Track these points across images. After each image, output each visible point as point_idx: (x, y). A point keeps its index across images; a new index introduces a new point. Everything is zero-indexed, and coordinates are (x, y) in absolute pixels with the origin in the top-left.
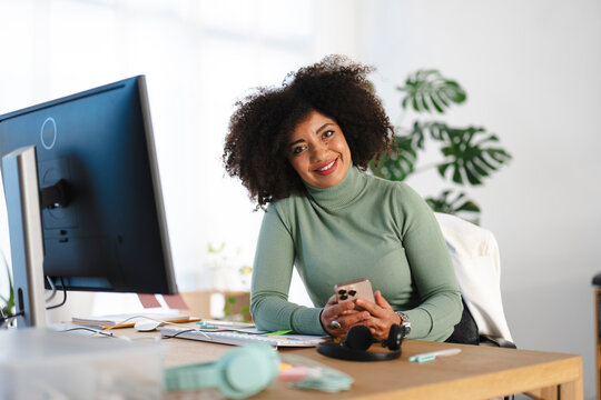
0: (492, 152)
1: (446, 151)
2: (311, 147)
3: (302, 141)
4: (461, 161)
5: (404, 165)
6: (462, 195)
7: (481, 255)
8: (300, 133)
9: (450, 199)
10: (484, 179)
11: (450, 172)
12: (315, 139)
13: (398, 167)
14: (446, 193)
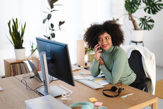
0: (159, 5)
1: (147, 4)
2: (103, 40)
3: (101, 38)
4: (150, 7)
5: (135, 8)
6: (150, 17)
7: (150, 59)
8: (101, 36)
9: (146, 18)
10: (157, 13)
11: (147, 10)
12: (104, 39)
13: (133, 8)
14: (146, 17)
